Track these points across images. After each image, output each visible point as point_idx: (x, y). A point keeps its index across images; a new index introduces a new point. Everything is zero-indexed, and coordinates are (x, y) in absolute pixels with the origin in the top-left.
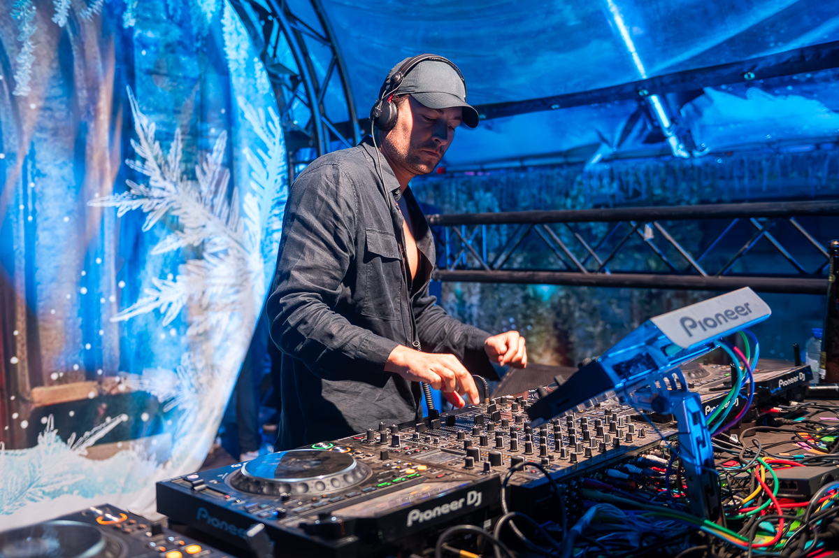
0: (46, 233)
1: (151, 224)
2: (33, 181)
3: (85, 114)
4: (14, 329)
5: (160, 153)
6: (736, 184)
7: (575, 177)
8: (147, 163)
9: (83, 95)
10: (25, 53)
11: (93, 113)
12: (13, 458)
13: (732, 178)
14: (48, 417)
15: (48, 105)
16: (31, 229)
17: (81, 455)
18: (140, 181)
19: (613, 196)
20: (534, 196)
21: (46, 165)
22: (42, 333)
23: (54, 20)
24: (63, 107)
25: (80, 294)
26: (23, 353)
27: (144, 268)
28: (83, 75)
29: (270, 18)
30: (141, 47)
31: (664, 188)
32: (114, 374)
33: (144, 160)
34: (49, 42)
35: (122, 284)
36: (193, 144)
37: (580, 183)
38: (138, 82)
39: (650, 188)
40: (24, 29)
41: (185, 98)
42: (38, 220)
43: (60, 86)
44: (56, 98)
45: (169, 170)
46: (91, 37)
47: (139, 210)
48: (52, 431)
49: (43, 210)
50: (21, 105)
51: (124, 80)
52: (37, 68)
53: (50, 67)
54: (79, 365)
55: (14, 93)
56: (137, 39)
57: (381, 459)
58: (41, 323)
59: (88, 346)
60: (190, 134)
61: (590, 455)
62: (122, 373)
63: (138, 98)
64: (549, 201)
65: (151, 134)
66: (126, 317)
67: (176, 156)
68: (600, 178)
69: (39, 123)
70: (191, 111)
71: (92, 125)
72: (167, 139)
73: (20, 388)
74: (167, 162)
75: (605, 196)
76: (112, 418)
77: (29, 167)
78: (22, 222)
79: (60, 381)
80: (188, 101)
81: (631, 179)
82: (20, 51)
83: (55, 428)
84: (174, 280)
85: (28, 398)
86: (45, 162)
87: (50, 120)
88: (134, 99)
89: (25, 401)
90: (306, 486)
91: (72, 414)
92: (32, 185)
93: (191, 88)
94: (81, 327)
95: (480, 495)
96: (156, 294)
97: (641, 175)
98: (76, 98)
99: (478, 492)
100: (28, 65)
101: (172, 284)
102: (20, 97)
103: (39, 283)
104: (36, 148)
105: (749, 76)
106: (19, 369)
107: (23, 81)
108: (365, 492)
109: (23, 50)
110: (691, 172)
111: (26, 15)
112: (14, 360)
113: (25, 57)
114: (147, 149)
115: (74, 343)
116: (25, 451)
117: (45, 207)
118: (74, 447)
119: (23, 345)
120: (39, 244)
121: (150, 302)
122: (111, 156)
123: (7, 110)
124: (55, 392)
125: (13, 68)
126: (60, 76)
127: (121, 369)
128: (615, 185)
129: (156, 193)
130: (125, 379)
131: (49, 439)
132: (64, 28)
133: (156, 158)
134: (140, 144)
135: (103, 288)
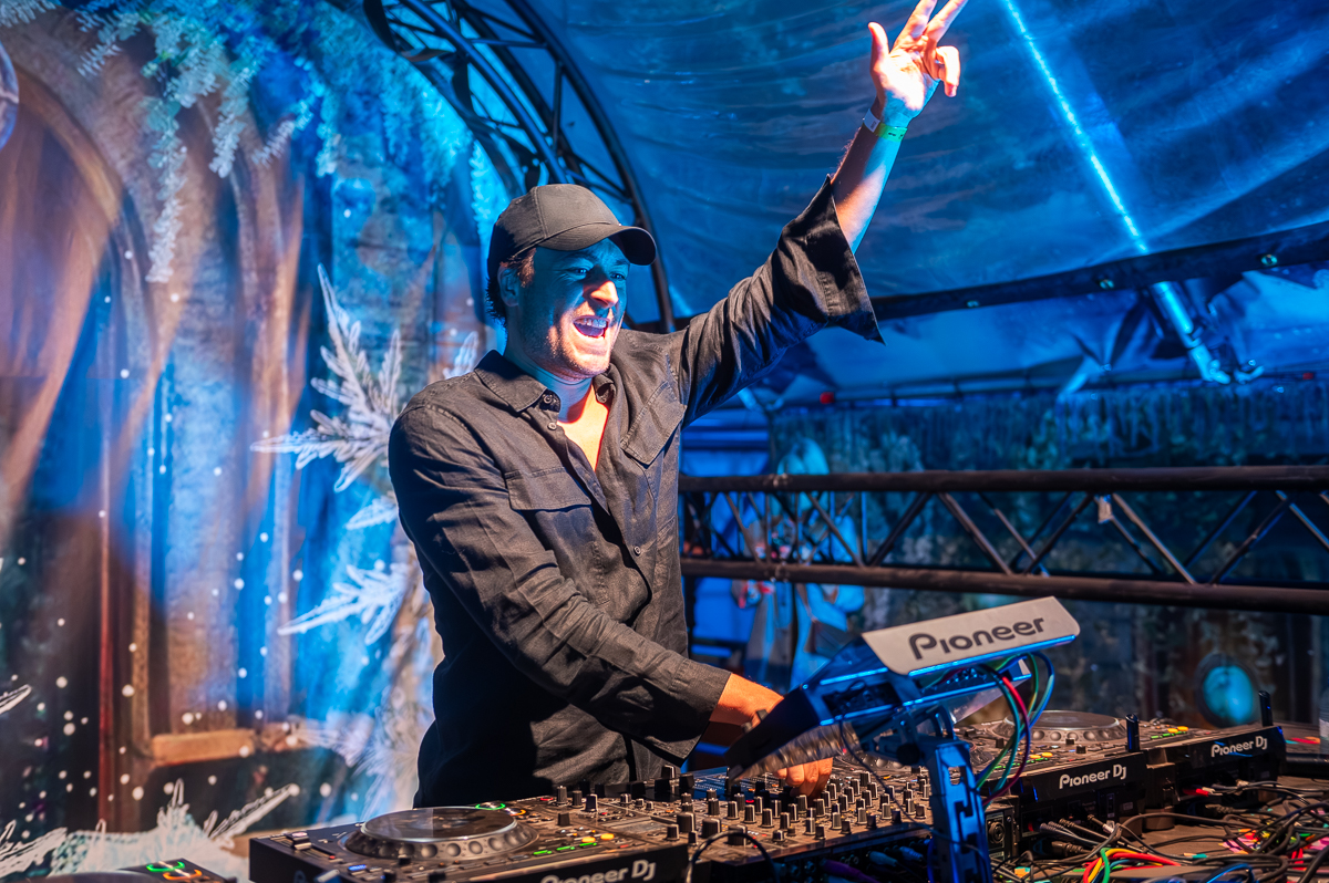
0: (185, 493)
1: (349, 481)
2: (170, 411)
3: (253, 308)
4: (130, 640)
5: (367, 368)
6: (1308, 428)
7: (1043, 412)
8: (345, 384)
9: (251, 279)
10: (167, 218)
11: (265, 308)
12: (118, 846)
13: (1300, 419)
14: (174, 784)
15: (197, 295)
16: (164, 486)
17: (224, 848)
18: (334, 413)
19: (1104, 446)
20: (976, 443)
21: (191, 387)
22: (172, 650)
23: (213, 167)
24: (221, 298)
25: (232, 588)
26: (141, 679)
27: (334, 551)
28: (253, 250)
29: (535, 162)
30: (343, 206)
31: (1189, 434)
32: (280, 719)
33: (340, 380)
34: (203, 200)
35: (298, 575)
36: (420, 355)
37: (1051, 423)
38: (336, 259)
39: (1165, 434)
40: (167, 182)
41: (408, 282)
42: (175, 472)
43: (216, 266)
44: (209, 284)
45: (379, 396)
46: (268, 192)
47: (331, 458)
48: (181, 806)
49: (183, 456)
50: (157, 296)
51: (315, 255)
52: (184, 240)
53: (204, 238)
54: (228, 703)
55: (148, 278)
56: (337, 193)
57: (559, 824)
58: (171, 634)
59: (243, 673)
60: (416, 339)
61: (849, 830)
62: (292, 717)
63: (335, 282)
64: (1000, 452)
65: (354, 339)
66: (303, 628)
67: (391, 373)
68: (1084, 416)
69: (182, 323)
70: (417, 303)
71: (263, 326)
72: (379, 347)
73: (135, 735)
74: (377, 383)
75: (1091, 445)
76: (275, 790)
77: (165, 390)
78: (150, 475)
79: (196, 726)
80: (414, 288)
81: (1135, 418)
82: (159, 215)
83: (185, 802)
84: (387, 571)
85: (146, 752)
86: (189, 383)
87: (199, 319)
88: (329, 285)
89: (141, 756)
90: (434, 849)
91: (212, 780)
92: (168, 418)
93: (419, 266)
94: (233, 641)
95: (653, 866)
96: (354, 592)
97: (1150, 410)
98: (240, 285)
99: (650, 862)
100: (171, 235)
101: (383, 577)
102: (157, 283)
103: (171, 571)
104: (177, 361)
105: (1269, 260)
106: (135, 705)
107: (161, 259)
108: (512, 860)
109: (164, 213)
110: (1233, 406)
111: (171, 160)
112: (128, 691)
113: (167, 224)
114: (346, 362)
115: (221, 666)
116: (137, 836)
117: (186, 452)
118: (213, 835)
119: (142, 668)
120: (174, 508)
121: (343, 605)
122: (290, 374)
123: (136, 303)
124: (188, 744)
125: (148, 240)
126: (219, 251)
127: (291, 711)
128: (1108, 427)
129: (358, 431)
130: (298, 727)
131: (175, 819)
132: (227, 178)
133: (360, 377)
134: (336, 355)
135: (270, 581)
